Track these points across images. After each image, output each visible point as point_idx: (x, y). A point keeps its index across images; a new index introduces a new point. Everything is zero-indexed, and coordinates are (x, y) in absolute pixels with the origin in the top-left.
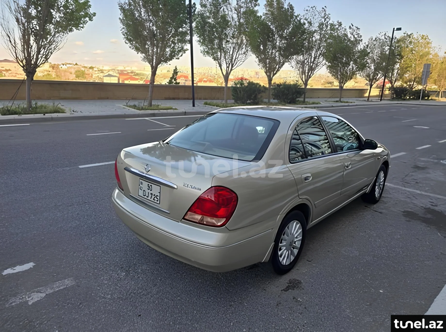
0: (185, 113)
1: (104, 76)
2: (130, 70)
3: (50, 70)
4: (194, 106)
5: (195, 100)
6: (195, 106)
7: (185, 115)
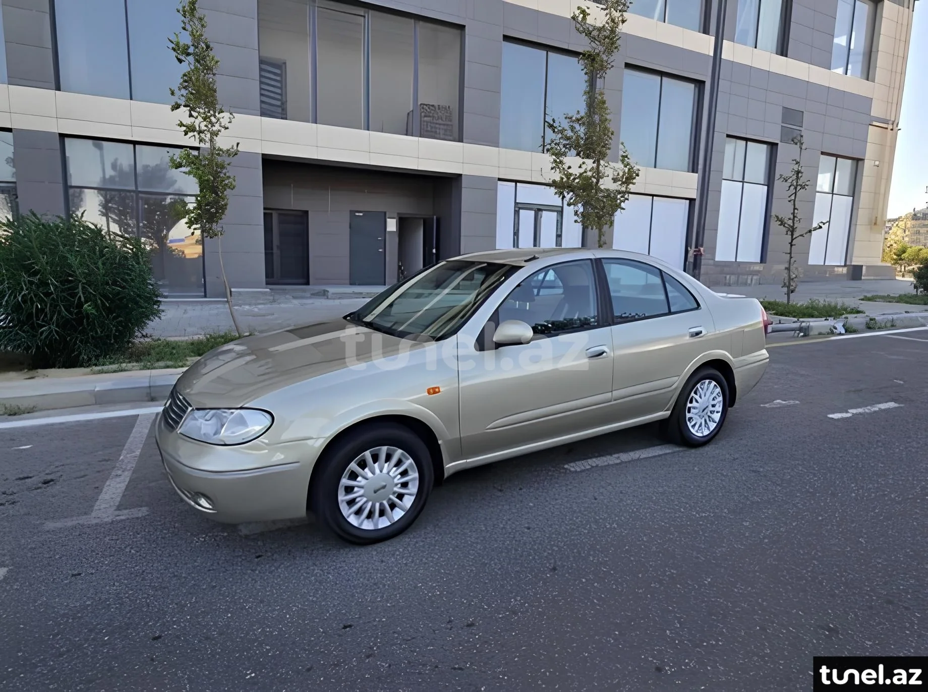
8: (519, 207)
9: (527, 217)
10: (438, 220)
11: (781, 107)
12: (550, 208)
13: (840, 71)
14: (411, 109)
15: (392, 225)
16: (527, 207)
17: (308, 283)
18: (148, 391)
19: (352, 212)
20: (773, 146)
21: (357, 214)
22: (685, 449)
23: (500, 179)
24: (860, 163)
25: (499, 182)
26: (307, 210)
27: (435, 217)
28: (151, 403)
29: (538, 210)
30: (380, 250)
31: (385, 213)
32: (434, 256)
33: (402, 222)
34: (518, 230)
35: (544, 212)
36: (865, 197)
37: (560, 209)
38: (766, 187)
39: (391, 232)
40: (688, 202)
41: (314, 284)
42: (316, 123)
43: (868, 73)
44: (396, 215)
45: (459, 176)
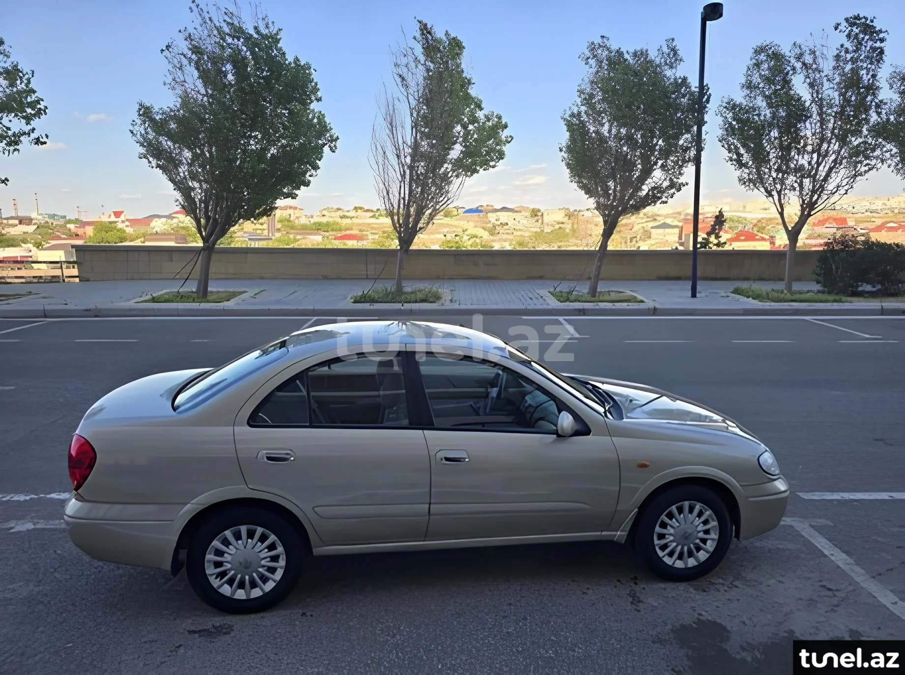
0: (655, 311)
1: (652, 228)
2: (711, 213)
3: (564, 221)
4: (694, 295)
5: (699, 283)
6: (698, 295)
7: (654, 314)
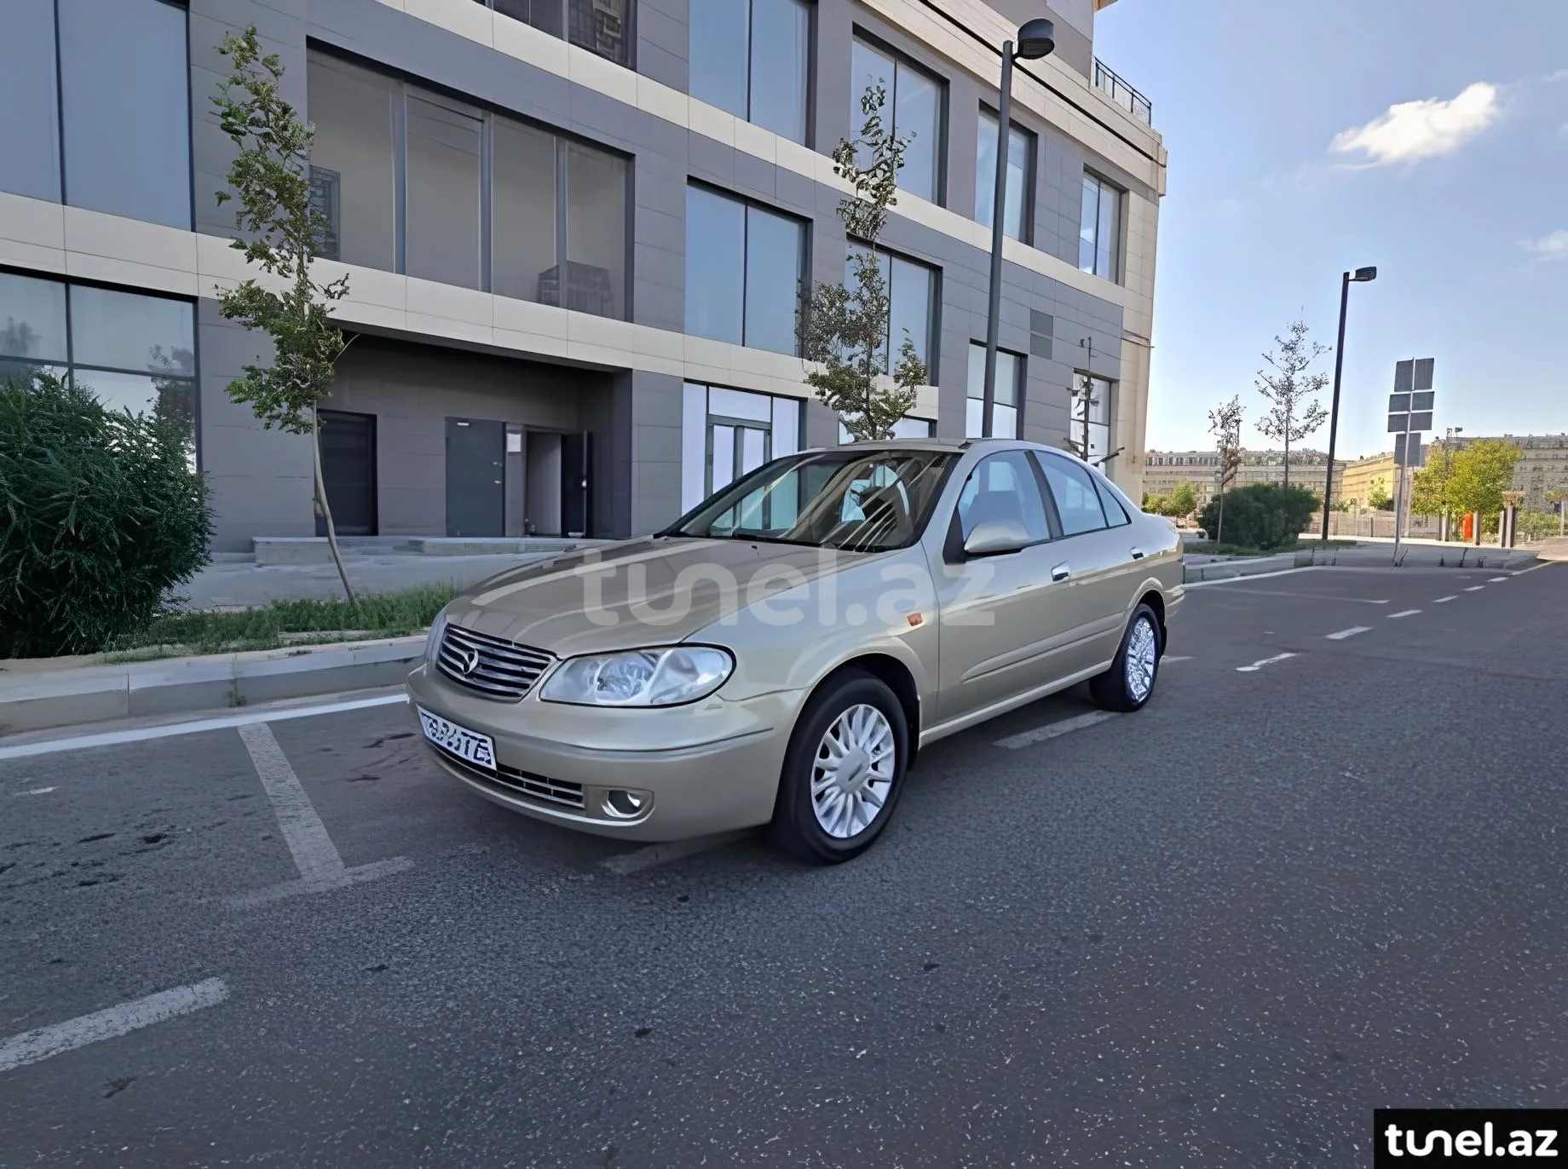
8: (712, 422)
9: (724, 435)
10: (590, 436)
11: (1028, 312)
12: (755, 425)
13: (1089, 270)
14: (555, 264)
15: (515, 443)
16: (725, 421)
17: (374, 532)
18: (231, 688)
19: (451, 422)
20: (1021, 357)
21: (460, 424)
22: (1120, 714)
23: (687, 380)
24: (1114, 385)
25: (686, 385)
26: (373, 413)
27: (585, 433)
28: (236, 709)
29: (739, 427)
30: (497, 482)
31: (504, 424)
32: (585, 492)
33: (532, 440)
34: (712, 456)
35: (746, 430)
36: (1121, 428)
37: (767, 427)
38: (1015, 410)
39: (511, 454)
40: (927, 424)
41: (387, 534)
42: (404, 273)
43: (1117, 277)
44: (520, 428)
45: (627, 372)
